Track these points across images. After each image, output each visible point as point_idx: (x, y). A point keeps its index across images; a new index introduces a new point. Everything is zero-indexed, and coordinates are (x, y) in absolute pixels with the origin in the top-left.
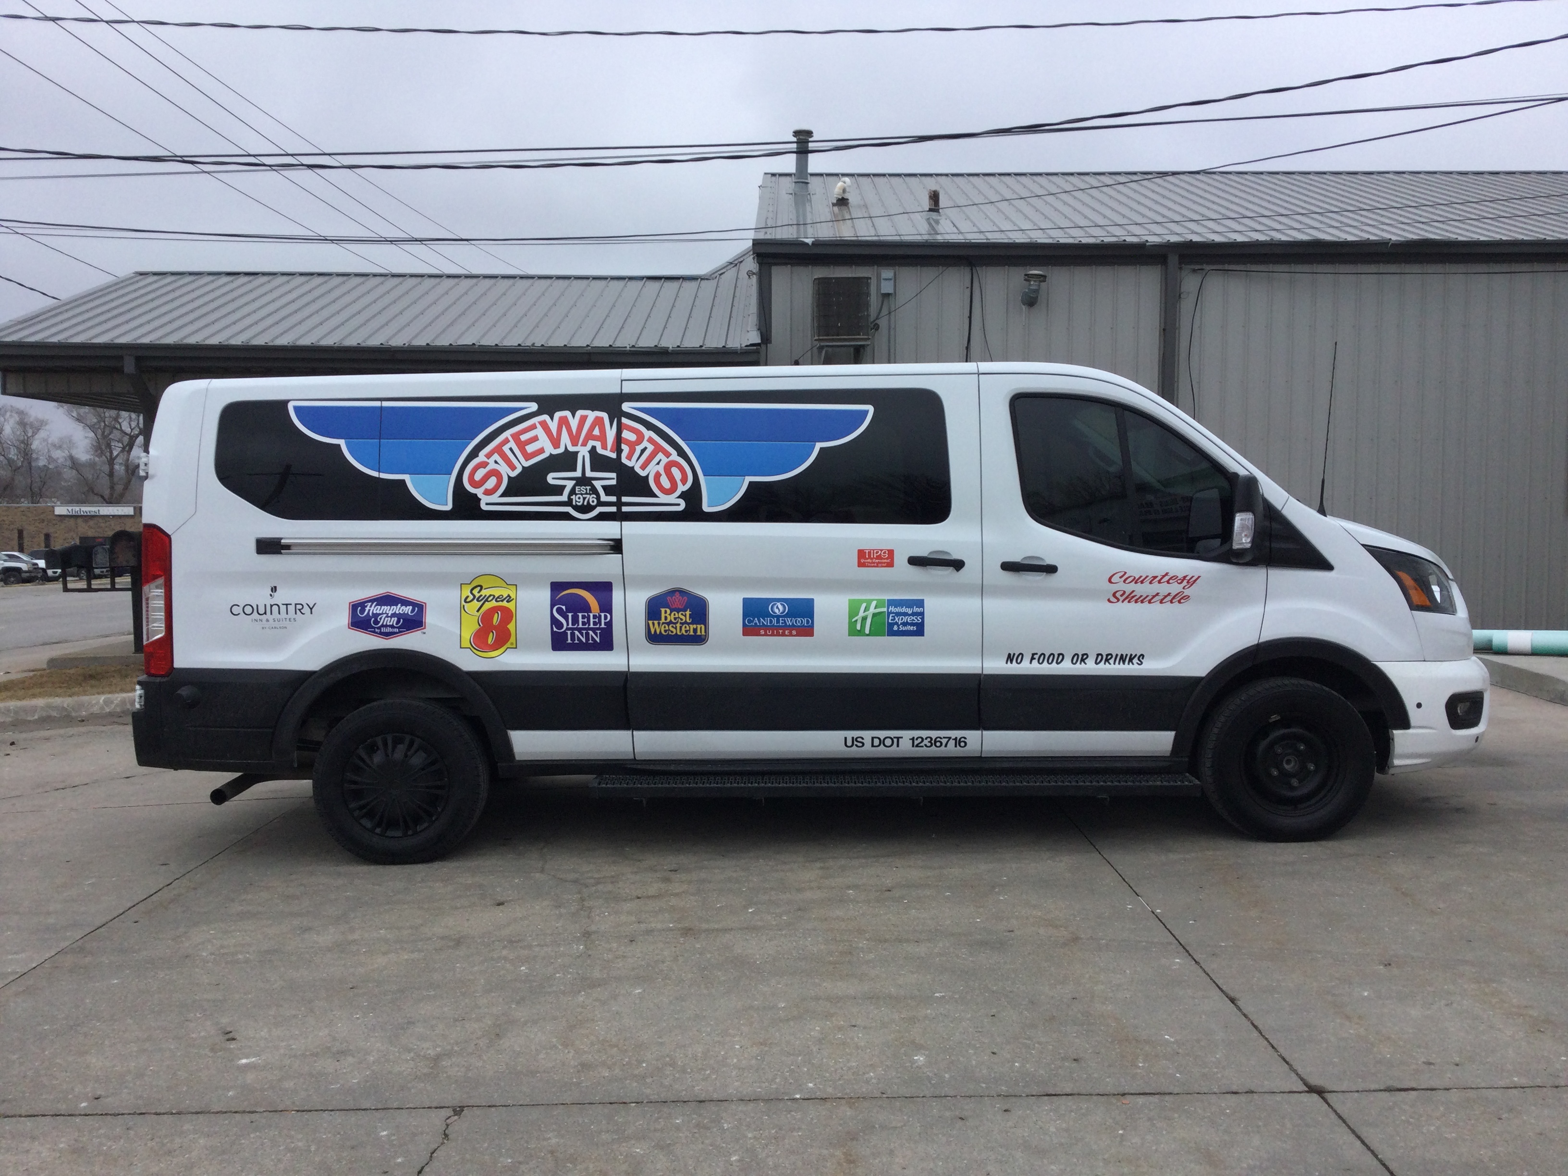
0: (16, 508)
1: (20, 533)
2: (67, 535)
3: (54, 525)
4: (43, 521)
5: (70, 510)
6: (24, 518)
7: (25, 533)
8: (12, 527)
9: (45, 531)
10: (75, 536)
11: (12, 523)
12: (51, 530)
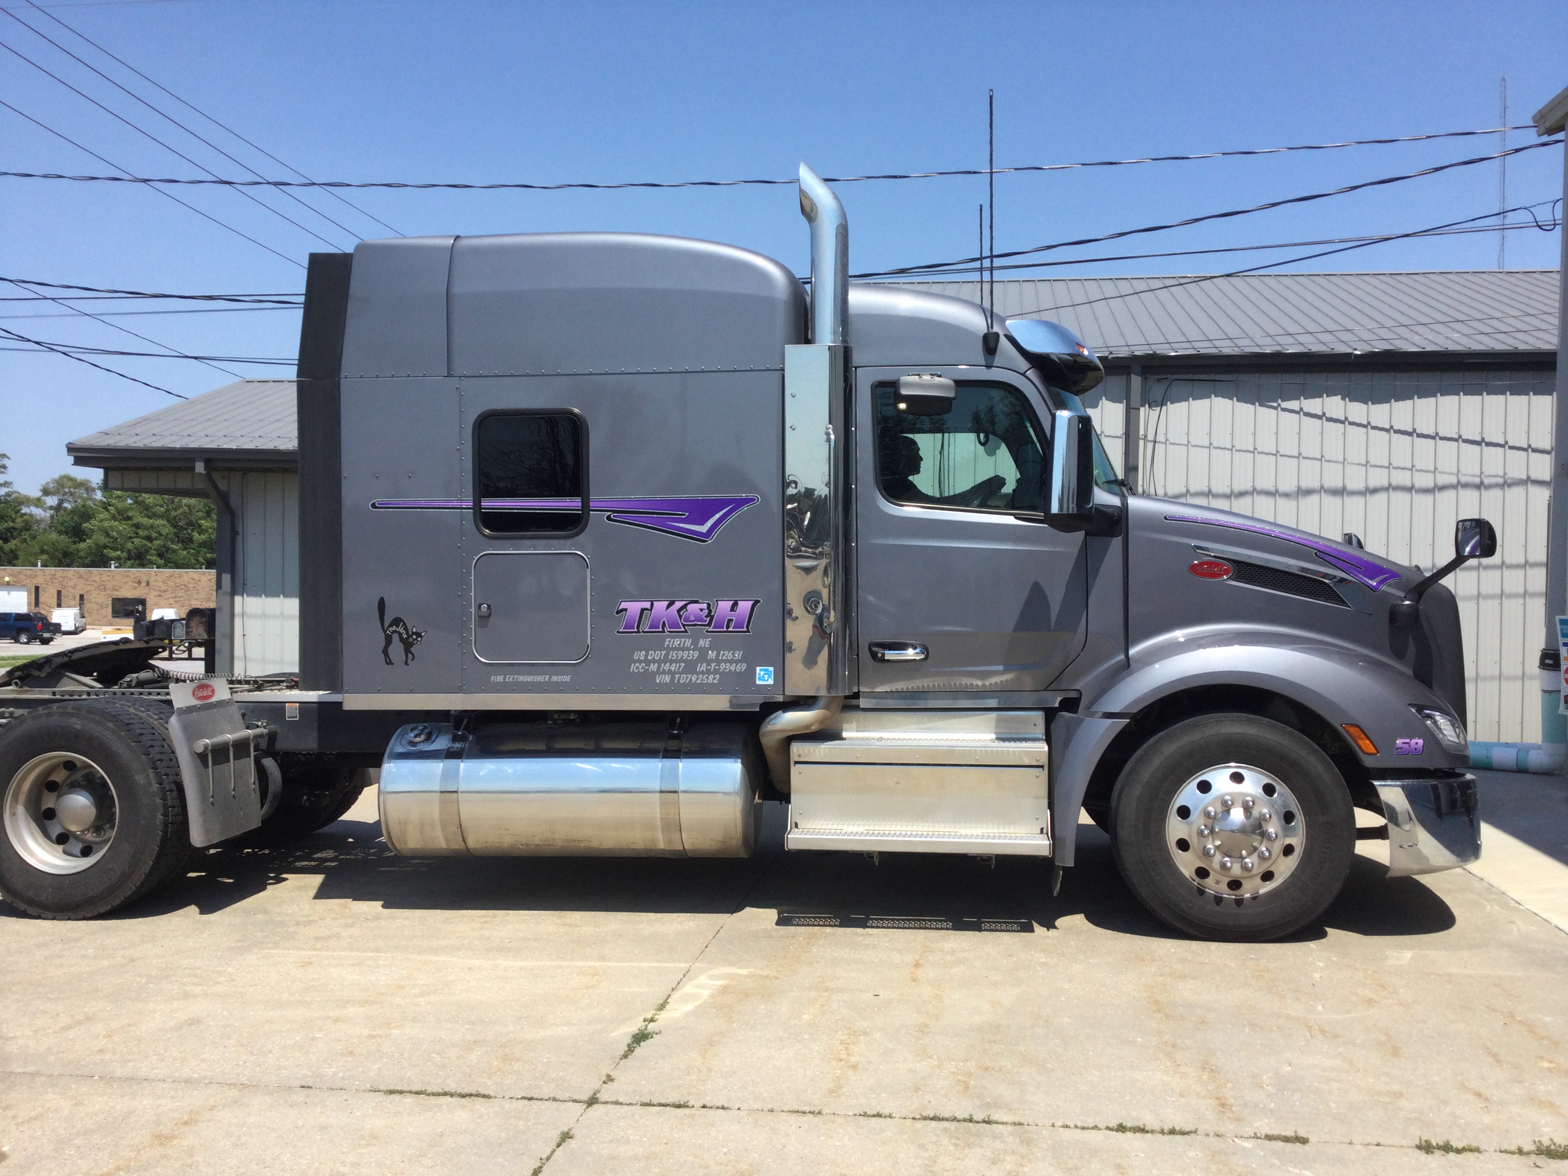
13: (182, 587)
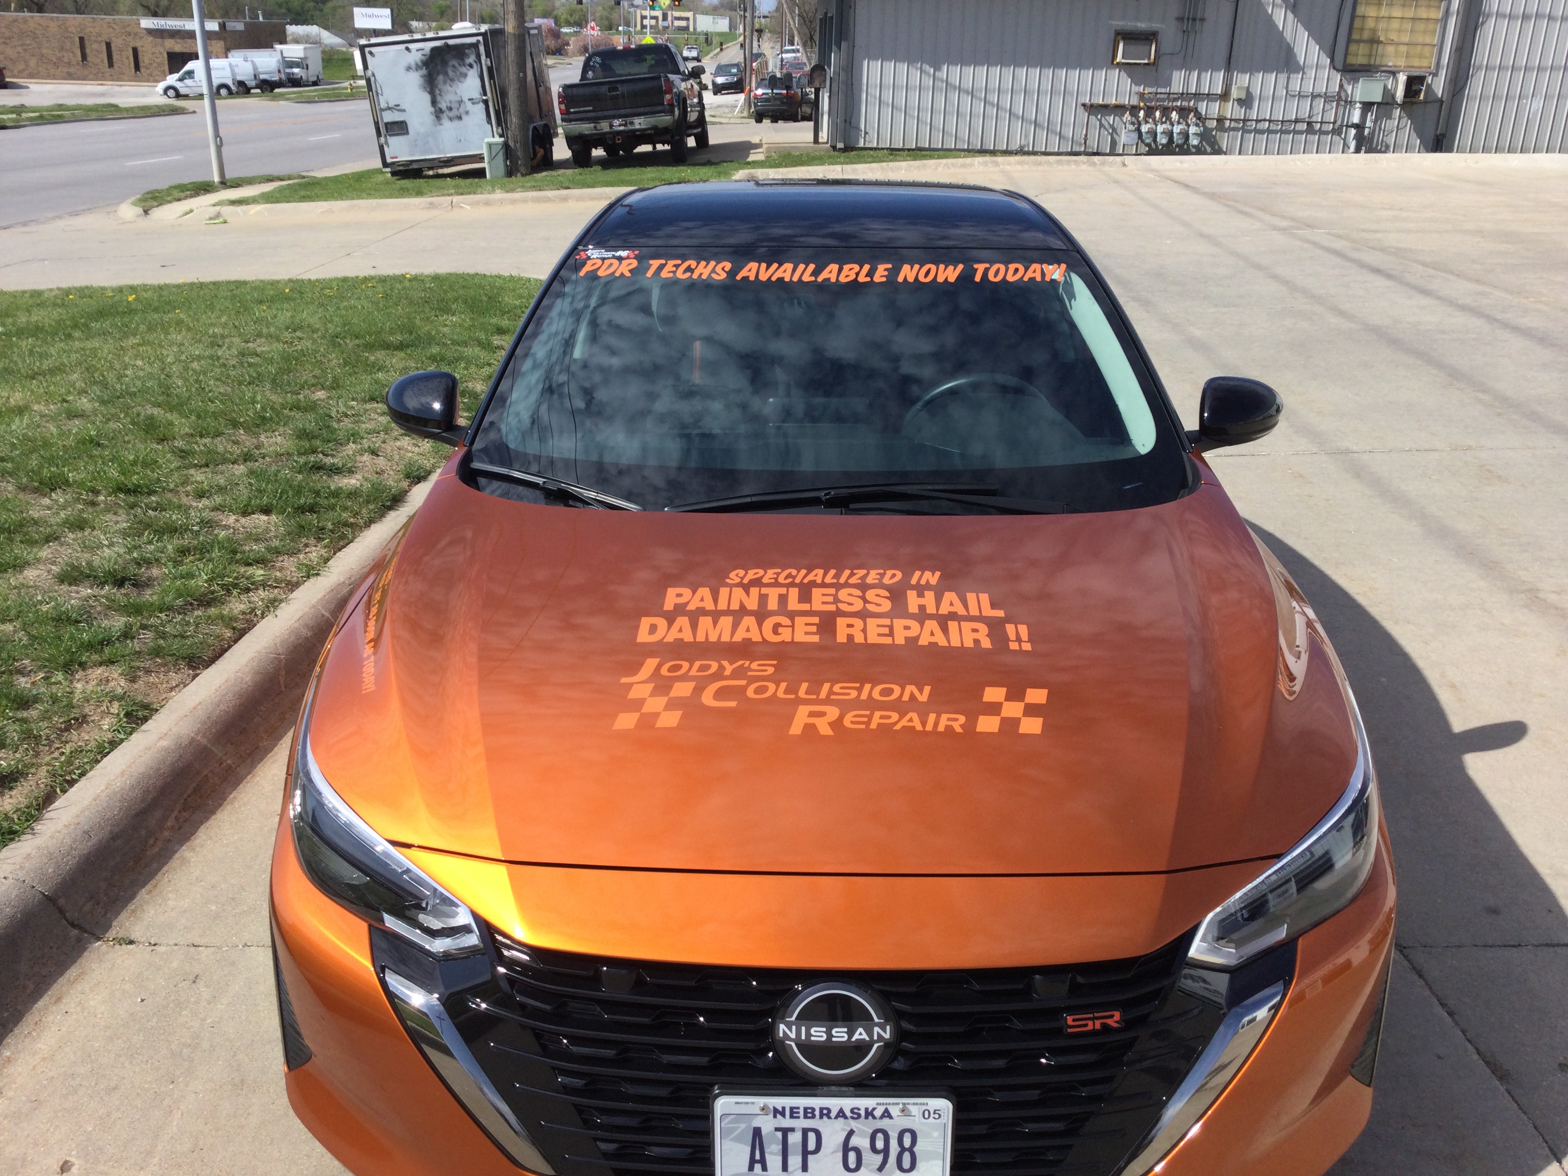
0: (102, 19)
1: (108, 45)
2: (154, 50)
3: (141, 38)
4: (129, 34)
5: (155, 23)
6: (111, 30)
7: (113, 45)
8: (100, 39)
9: (133, 44)
10: (162, 50)
11: (100, 35)
12: (138, 44)
13: (30, 33)
